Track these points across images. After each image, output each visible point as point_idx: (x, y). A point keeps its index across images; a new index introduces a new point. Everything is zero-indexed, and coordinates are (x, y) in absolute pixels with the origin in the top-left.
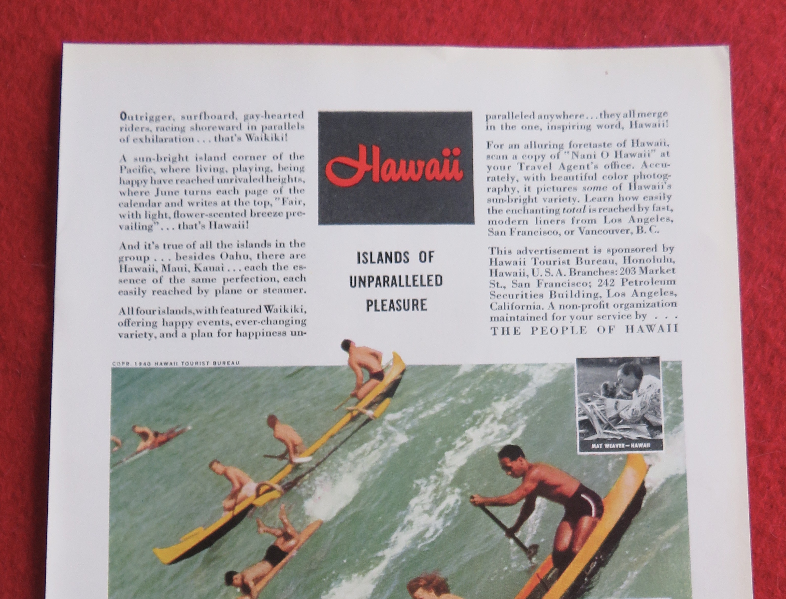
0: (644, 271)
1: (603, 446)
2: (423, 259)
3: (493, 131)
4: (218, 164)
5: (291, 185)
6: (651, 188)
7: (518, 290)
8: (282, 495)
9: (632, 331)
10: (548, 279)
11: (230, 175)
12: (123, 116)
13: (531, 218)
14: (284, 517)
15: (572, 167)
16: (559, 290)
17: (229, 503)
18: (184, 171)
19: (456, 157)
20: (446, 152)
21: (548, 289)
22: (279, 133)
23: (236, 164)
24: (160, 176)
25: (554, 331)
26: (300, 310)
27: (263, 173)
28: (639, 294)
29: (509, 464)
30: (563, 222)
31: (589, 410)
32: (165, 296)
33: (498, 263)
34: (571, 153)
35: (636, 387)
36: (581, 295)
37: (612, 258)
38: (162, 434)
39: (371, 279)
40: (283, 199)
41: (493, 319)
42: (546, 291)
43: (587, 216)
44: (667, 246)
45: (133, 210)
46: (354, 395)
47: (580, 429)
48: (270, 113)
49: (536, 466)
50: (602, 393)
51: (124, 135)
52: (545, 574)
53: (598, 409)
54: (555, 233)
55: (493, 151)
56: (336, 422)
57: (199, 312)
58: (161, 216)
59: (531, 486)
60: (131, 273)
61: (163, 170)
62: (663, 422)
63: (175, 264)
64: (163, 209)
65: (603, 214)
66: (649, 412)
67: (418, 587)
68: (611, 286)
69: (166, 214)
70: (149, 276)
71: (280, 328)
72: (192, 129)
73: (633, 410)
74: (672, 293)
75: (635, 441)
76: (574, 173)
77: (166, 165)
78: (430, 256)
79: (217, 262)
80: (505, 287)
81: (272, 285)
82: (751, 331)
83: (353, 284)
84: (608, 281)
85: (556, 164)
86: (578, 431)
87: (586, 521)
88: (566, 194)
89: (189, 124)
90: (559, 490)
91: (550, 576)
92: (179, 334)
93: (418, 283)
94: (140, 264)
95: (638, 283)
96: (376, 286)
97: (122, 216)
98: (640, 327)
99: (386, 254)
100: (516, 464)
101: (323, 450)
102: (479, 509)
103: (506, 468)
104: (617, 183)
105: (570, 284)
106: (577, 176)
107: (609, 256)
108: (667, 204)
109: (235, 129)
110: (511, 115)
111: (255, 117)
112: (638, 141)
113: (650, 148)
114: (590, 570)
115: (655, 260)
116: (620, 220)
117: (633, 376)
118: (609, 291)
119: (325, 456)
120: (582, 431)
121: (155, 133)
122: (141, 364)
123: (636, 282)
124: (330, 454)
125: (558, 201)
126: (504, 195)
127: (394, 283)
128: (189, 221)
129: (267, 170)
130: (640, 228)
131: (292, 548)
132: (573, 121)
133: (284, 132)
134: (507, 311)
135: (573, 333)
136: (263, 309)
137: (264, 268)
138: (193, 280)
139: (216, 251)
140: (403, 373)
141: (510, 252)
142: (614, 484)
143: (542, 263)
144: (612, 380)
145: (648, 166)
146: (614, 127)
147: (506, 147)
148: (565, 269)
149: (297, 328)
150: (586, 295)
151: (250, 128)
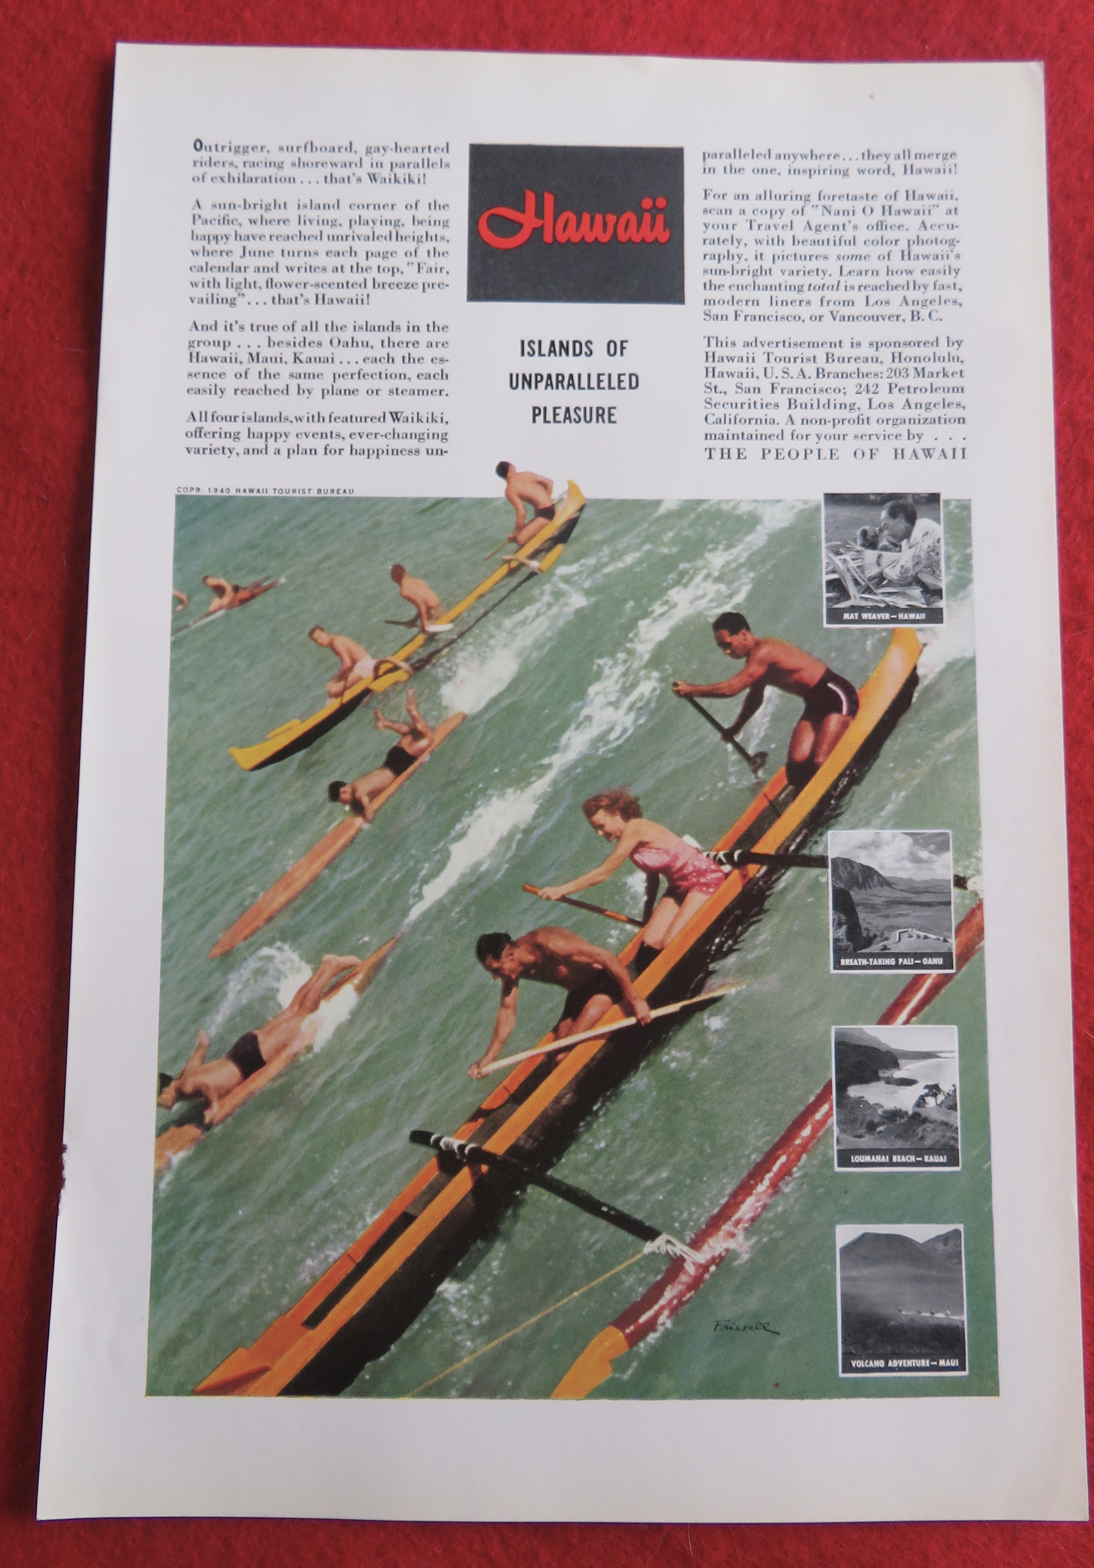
0: (921, 373)
1: (860, 616)
2: (612, 351)
3: (712, 175)
4: (329, 214)
5: (430, 245)
6: (931, 258)
7: (743, 397)
8: (411, 677)
9: (903, 457)
10: (787, 383)
11: (345, 230)
12: (198, 145)
13: (764, 297)
14: (412, 707)
15: (822, 227)
16: (801, 398)
17: (337, 687)
18: (281, 223)
19: (660, 210)
20: (647, 203)
21: (786, 396)
22: (415, 173)
23: (355, 214)
24: (246, 229)
25: (793, 454)
26: (439, 420)
27: (391, 228)
28: (913, 406)
29: (728, 640)
30: (809, 303)
31: (841, 566)
32: (252, 397)
33: (716, 359)
34: (820, 208)
35: (907, 535)
36: (832, 406)
37: (876, 354)
38: (245, 589)
39: (539, 378)
40: (419, 265)
41: (709, 436)
42: (783, 399)
43: (842, 295)
44: (952, 339)
45: (209, 276)
46: (514, 540)
47: (828, 591)
48: (402, 144)
49: (766, 642)
50: (859, 542)
51: (199, 171)
52: (775, 793)
53: (852, 564)
54: (797, 318)
55: (711, 203)
56: (487, 577)
57: (299, 419)
58: (248, 285)
59: (758, 670)
60: (205, 364)
61: (253, 222)
62: (943, 584)
63: (266, 352)
64: (251, 276)
65: (864, 293)
66: (924, 570)
67: (598, 808)
68: (874, 393)
69: (255, 283)
70: (230, 369)
71: (412, 444)
72: (294, 164)
73: (902, 567)
74: (958, 405)
75: (905, 611)
76: (824, 235)
77: (255, 214)
78: (622, 348)
79: (325, 351)
80: (725, 393)
81: (402, 384)
82: (1068, 460)
83: (514, 385)
84: (870, 387)
85: (800, 222)
86: (825, 595)
87: (834, 721)
88: (812, 265)
89: (289, 158)
90: (796, 676)
91: (783, 796)
92: (271, 450)
93: (605, 384)
94: (218, 352)
95: (912, 390)
96: (546, 388)
97: (194, 285)
98: (914, 451)
99: (561, 343)
100: (737, 640)
101: (469, 615)
102: (685, 702)
103: (724, 645)
104: (884, 250)
105: (817, 391)
106: (828, 240)
107: (871, 352)
108: (955, 281)
109: (353, 165)
110: (737, 153)
111: (381, 150)
112: (914, 192)
113: (932, 202)
114: (839, 790)
115: (935, 358)
116: (888, 303)
117: (903, 520)
118: (870, 400)
119: (470, 624)
120: (831, 595)
121: (241, 169)
122: (216, 490)
123: (909, 388)
124: (477, 621)
125: (801, 273)
126: (726, 264)
127: (571, 384)
128: (287, 293)
129: (397, 223)
130: (915, 313)
131: (422, 751)
132: (824, 163)
133: (421, 171)
134: (727, 426)
135: (819, 458)
136: (388, 416)
137: (390, 359)
138: (291, 375)
139: (323, 336)
140: (581, 510)
141: (734, 344)
142: (873, 670)
143: (778, 359)
144: (873, 524)
145: (928, 227)
146: (881, 172)
147: (730, 198)
148: (810, 369)
149: (436, 444)
150: (838, 406)
151: (375, 165)
